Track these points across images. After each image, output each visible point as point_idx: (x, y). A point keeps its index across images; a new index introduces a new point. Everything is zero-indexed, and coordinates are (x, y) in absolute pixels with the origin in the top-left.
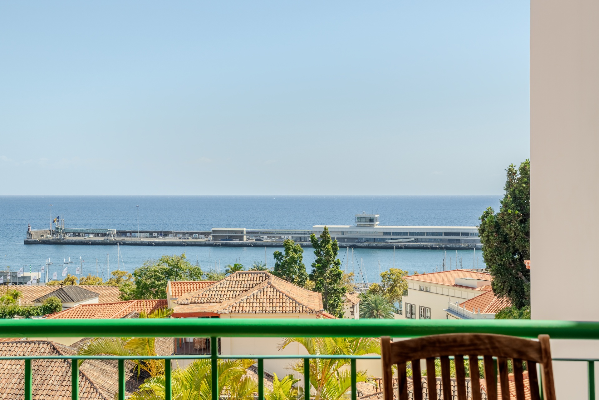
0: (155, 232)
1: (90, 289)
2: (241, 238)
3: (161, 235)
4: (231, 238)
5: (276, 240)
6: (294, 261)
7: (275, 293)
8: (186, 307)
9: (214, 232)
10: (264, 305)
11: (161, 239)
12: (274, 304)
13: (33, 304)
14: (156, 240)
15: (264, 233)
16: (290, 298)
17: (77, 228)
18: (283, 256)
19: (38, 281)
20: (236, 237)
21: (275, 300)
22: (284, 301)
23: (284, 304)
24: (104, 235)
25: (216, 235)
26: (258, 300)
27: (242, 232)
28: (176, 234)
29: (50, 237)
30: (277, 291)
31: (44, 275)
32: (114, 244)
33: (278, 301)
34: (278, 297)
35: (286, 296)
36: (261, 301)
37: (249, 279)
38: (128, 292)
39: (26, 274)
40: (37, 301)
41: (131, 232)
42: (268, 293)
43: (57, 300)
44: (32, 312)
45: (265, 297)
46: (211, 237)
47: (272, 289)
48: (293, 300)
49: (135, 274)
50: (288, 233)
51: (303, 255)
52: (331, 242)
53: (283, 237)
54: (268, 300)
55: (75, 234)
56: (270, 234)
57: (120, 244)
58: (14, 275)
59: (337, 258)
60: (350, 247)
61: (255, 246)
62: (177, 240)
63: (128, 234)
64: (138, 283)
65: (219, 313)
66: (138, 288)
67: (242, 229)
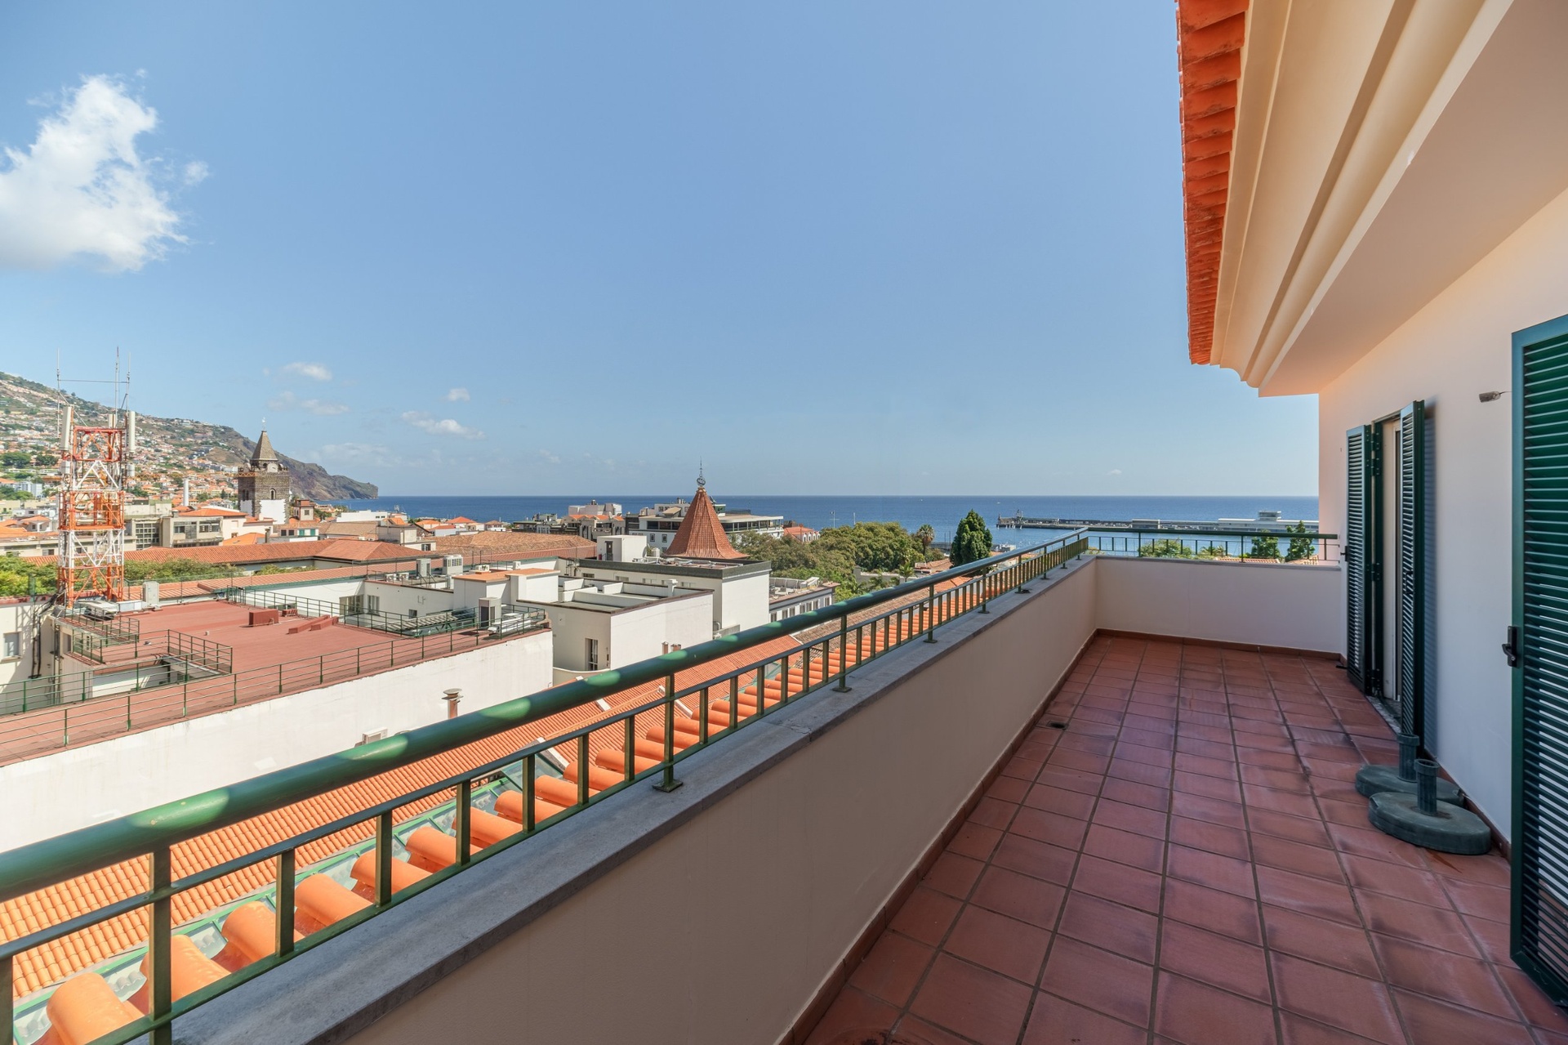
2: (1156, 526)
20: (1152, 526)
24: (1050, 522)
27: (1157, 522)
28: (1103, 523)
46: (1131, 525)
62: (1104, 526)
67: (1159, 520)
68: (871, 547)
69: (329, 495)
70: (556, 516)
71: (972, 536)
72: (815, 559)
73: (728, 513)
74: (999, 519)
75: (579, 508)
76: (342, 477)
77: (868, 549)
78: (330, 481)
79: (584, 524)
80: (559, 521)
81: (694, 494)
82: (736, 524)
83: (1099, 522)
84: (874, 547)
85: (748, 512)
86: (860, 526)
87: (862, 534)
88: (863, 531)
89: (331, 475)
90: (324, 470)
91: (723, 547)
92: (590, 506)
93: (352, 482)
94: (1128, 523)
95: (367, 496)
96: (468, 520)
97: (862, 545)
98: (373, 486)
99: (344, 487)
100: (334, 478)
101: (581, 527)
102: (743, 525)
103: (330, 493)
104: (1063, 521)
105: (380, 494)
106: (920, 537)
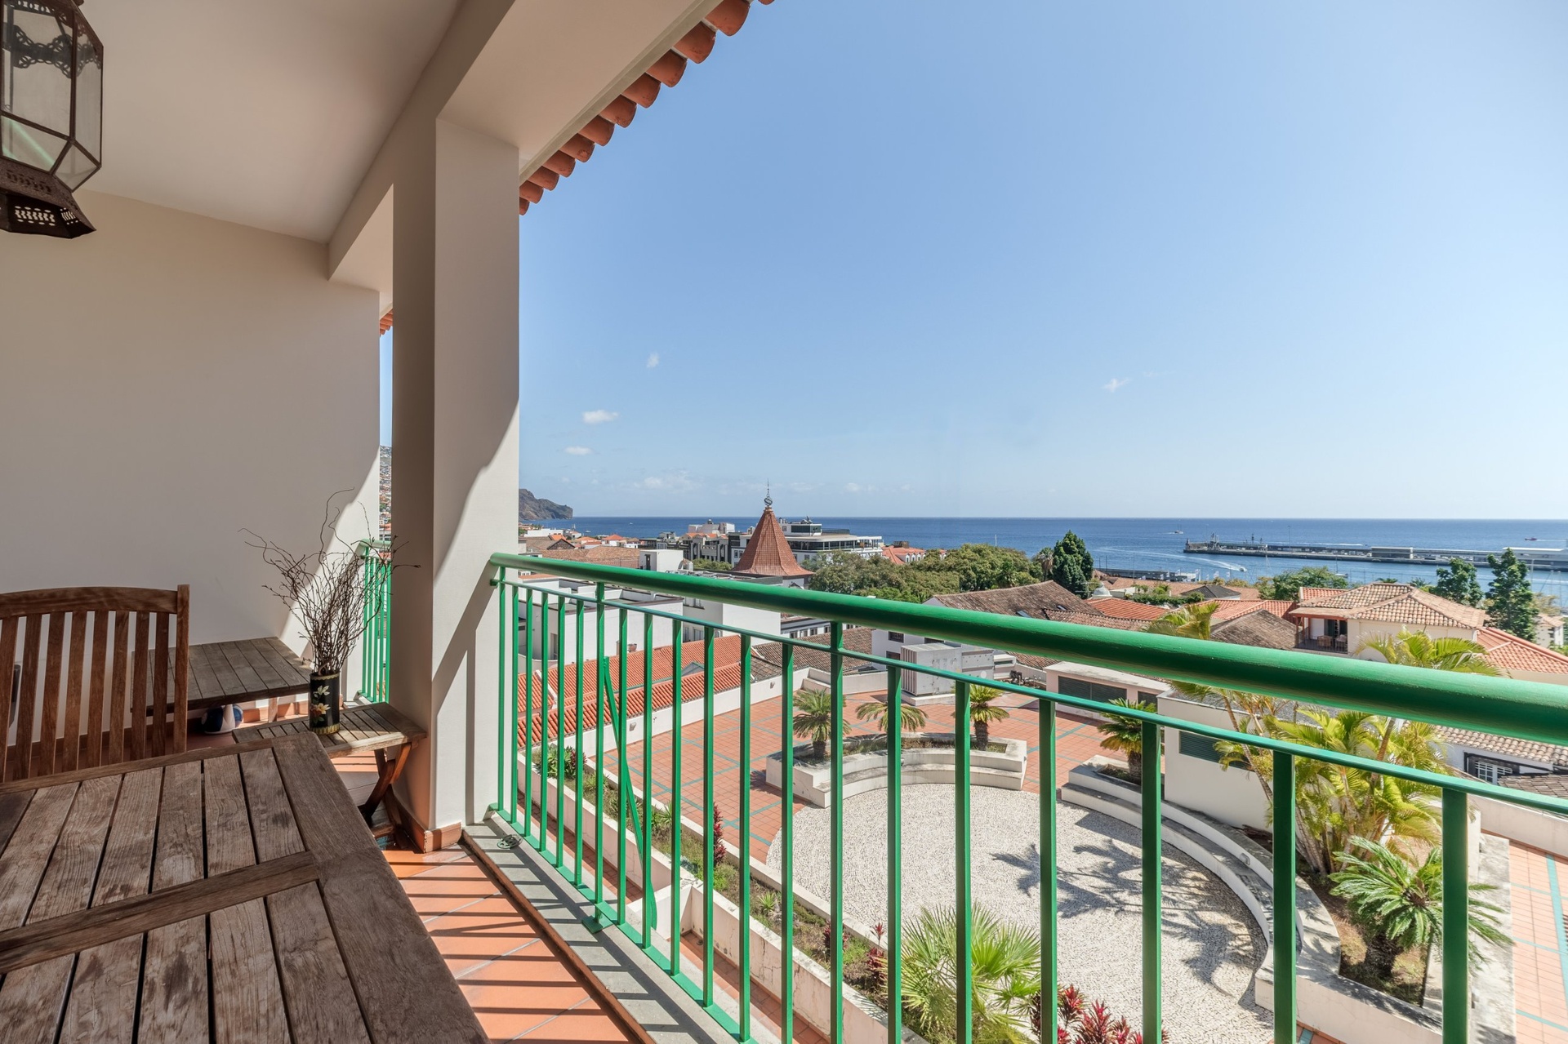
0: (1308, 548)
1: (1234, 589)
2: (1408, 556)
3: (1314, 550)
4: (1394, 556)
5: (1445, 559)
6: (1463, 579)
7: (1417, 605)
8: (1310, 609)
9: (1374, 549)
10: (1402, 615)
11: (1313, 554)
12: (1415, 616)
13: (1180, 596)
14: (1308, 554)
15: (1436, 553)
16: (1435, 612)
17: (1231, 542)
18: (1448, 574)
19: (1193, 580)
20: (1401, 556)
21: (1416, 612)
22: (1429, 613)
23: (1428, 617)
24: (1255, 548)
25: (1376, 552)
26: (1394, 611)
27: (1409, 551)
28: (1330, 550)
29: (1206, 548)
30: (1419, 603)
31: (1198, 576)
32: (1263, 556)
33: (1420, 613)
34: (1420, 609)
35: (1431, 609)
36: (1399, 611)
37: (1387, 590)
38: (1268, 594)
39: (1183, 574)
40: (1183, 594)
41: (1282, 547)
42: (1408, 605)
43: (1201, 595)
44: (1178, 601)
45: (1404, 608)
46: (1371, 554)
47: (1413, 602)
48: (1440, 613)
49: (1274, 580)
50: (1469, 554)
51: (1476, 573)
52: (1517, 563)
53: (1461, 557)
54: (1407, 612)
55: (1228, 548)
56: (1442, 554)
57: (1268, 557)
58: (1172, 575)
59: (1527, 579)
60: (1556, 570)
61: (1424, 563)
62: (1331, 555)
63: (1280, 549)
64: (1278, 587)
65: (1346, 617)
66: (1277, 591)
67: (1411, 548)
68: (974, 569)
69: (535, 516)
70: (675, 534)
71: (1066, 560)
72: (899, 579)
73: (825, 532)
74: (1187, 544)
75: (697, 526)
76: (546, 500)
77: (971, 572)
78: (537, 504)
79: (694, 541)
80: (677, 538)
81: (760, 515)
82: (827, 544)
83: (1325, 549)
84: (978, 570)
85: (846, 532)
86: (967, 547)
87: (967, 556)
88: (969, 553)
89: (538, 499)
90: (532, 495)
91: (788, 564)
92: (707, 525)
93: (553, 504)
94: (1365, 552)
95: (564, 517)
96: (620, 538)
97: (965, 567)
98: (569, 508)
99: (547, 509)
100: (540, 501)
101: (692, 544)
102: (834, 545)
103: (536, 514)
104: (1275, 548)
105: (575, 514)
106: (1040, 560)
